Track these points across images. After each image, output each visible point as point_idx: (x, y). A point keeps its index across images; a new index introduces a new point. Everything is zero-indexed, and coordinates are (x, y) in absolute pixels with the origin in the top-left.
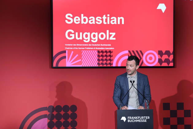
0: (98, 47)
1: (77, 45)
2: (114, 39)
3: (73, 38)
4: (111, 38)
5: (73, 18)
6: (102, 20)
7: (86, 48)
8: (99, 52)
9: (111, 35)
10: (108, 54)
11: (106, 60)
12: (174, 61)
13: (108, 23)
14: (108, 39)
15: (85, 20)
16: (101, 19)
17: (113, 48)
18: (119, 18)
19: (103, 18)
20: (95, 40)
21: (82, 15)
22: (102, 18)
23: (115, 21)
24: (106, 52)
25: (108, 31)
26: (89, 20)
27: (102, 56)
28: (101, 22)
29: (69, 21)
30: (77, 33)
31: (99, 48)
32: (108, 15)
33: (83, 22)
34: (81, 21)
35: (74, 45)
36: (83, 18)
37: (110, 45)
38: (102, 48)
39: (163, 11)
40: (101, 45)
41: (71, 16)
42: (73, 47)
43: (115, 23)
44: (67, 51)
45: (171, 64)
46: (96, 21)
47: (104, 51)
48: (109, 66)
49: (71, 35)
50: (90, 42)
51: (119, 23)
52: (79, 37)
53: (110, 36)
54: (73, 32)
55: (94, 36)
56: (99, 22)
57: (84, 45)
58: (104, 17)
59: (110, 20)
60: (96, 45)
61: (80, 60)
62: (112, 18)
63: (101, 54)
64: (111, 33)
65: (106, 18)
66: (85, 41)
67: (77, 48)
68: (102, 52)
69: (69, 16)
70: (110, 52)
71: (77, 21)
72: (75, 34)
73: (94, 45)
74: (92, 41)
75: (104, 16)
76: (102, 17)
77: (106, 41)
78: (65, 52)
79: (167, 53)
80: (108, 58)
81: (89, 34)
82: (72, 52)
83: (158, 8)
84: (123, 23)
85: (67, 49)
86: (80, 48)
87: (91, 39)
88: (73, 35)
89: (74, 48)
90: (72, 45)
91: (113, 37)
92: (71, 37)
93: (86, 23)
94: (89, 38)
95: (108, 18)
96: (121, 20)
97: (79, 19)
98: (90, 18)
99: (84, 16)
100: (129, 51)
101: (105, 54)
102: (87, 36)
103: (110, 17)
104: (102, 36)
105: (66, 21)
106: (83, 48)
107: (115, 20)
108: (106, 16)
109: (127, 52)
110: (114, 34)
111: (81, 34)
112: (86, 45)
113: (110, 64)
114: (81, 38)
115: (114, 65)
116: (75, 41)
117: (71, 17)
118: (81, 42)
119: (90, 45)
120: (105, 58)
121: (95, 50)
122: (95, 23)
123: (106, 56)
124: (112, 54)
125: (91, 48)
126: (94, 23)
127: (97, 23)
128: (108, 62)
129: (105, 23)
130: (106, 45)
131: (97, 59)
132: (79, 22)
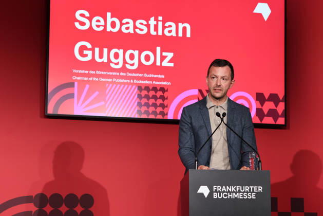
0: (138, 78)
1: (98, 72)
2: (172, 65)
3: (89, 58)
4: (165, 63)
5: (90, 19)
6: (148, 26)
7: (114, 80)
8: (140, 88)
9: (166, 57)
10: (159, 94)
11: (155, 105)
12: (286, 114)
13: (160, 33)
14: (158, 64)
15: (113, 25)
16: (145, 25)
17: (169, 83)
18: (181, 26)
19: (150, 22)
20: (132, 65)
21: (109, 14)
22: (148, 23)
23: (172, 30)
24: (155, 89)
25: (158, 49)
26: (122, 24)
27: (147, 97)
28: (145, 30)
29: (83, 24)
30: (97, 50)
31: (141, 82)
32: (160, 18)
33: (109, 29)
34: (105, 26)
35: (91, 72)
36: (109, 20)
37: (163, 76)
38: (147, 82)
39: (266, 17)
40: (146, 75)
41: (87, 14)
42: (89, 75)
43: (174, 34)
44: (76, 84)
46: (135, 27)
47: (151, 88)
48: (159, 117)
49: (85, 52)
50: (124, 69)
51: (180, 35)
52: (101, 56)
53: (163, 58)
54: (89, 46)
55: (132, 57)
56: (142, 30)
57: (110, 73)
58: (152, 22)
59: (164, 28)
60: (134, 75)
61: (103, 103)
62: (167, 24)
63: (144, 93)
64: (164, 54)
65: (155, 23)
66: (112, 65)
67: (97, 79)
68: (147, 88)
69: (82, 15)
70: (163, 89)
71: (98, 26)
72: (93, 50)
73: (130, 74)
74: (128, 66)
75: (152, 19)
76: (148, 20)
77: (154, 68)
78: (72, 85)
80: (159, 102)
81: (121, 52)
82: (87, 86)
83: (256, 11)
84: (188, 35)
85: (76, 80)
86: (103, 80)
87: (125, 62)
88: (89, 53)
89: (91, 79)
90: (87, 72)
91: (170, 61)
92: (86, 55)
93: (116, 30)
94: (120, 60)
95: (160, 24)
96: (184, 29)
97: (102, 23)
98: (124, 21)
99: (112, 17)
100: (200, 91)
101: (152, 93)
102: (116, 56)
103: (164, 22)
104: (147, 58)
105: (77, 24)
106: (109, 80)
107: (174, 28)
108: (156, 20)
109: (195, 92)
110: (170, 55)
111: (105, 50)
112: (114, 73)
113: (163, 113)
114: (105, 59)
115: (170, 116)
116: (92, 64)
117: (87, 18)
118: (106, 66)
119: (122, 74)
120: (152, 101)
121: (133, 84)
122: (134, 31)
123: (155, 97)
124: (166, 95)
125: (126, 81)
126: (131, 31)
127: (137, 31)
128: (159, 109)
129: (153, 33)
130: (155, 76)
131: (136, 103)
132: (101, 28)
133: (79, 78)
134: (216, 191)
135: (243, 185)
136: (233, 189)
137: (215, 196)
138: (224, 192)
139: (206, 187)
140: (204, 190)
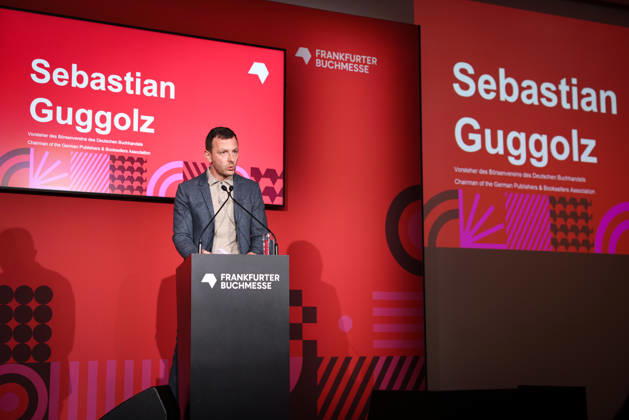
0: (111, 146)
1: (60, 137)
2: (152, 131)
3: (49, 118)
4: (144, 129)
5: (51, 71)
6: (123, 83)
7: (81, 146)
8: (113, 158)
9: (145, 121)
10: (137, 165)
11: (131, 179)
12: (284, 192)
13: (138, 92)
14: (136, 129)
15: (80, 79)
16: (120, 82)
17: (148, 153)
18: (163, 85)
19: (125, 78)
20: (104, 129)
21: (74, 66)
22: (123, 79)
23: (153, 89)
24: (131, 159)
25: (136, 111)
26: (91, 79)
27: (122, 169)
28: (120, 88)
29: (41, 76)
30: (59, 109)
31: (114, 150)
32: (138, 74)
33: (75, 83)
34: (70, 80)
35: (52, 136)
36: (75, 73)
37: (141, 145)
38: (121, 151)
39: (263, 79)
40: (120, 142)
41: (47, 65)
42: (48, 140)
43: (154, 94)
44: (32, 150)
45: (279, 201)
46: (107, 84)
47: (126, 158)
48: (137, 193)
49: (44, 111)
50: (93, 134)
51: (163, 95)
52: (64, 117)
53: (141, 123)
54: (49, 103)
55: (103, 119)
56: (115, 87)
57: (76, 138)
58: (128, 78)
59: (143, 86)
60: (106, 141)
61: (66, 175)
62: (146, 82)
63: (118, 163)
64: (143, 117)
65: (132, 79)
66: (79, 129)
67: (59, 145)
68: (122, 158)
69: (41, 65)
70: (141, 160)
71: (61, 80)
72: (54, 109)
73: (101, 141)
74: (98, 131)
75: (129, 74)
76: (123, 76)
77: (130, 135)
78: (27, 151)
79: (271, 174)
80: (136, 175)
81: (89, 113)
82: (47, 153)
83: (251, 72)
84: (172, 96)
85: (33, 146)
86: (66, 146)
87: (94, 125)
88: (50, 113)
89: (51, 144)
90: (46, 136)
91: (150, 127)
92: (45, 116)
93: (83, 85)
94: (89, 122)
95: (138, 81)
96: (168, 89)
97: (66, 76)
98: (94, 75)
99: (78, 70)
100: (186, 164)
101: (127, 164)
102: (84, 117)
103: (143, 79)
104: (122, 122)
105: (34, 77)
106: (75, 147)
107: (154, 87)
108: (133, 76)
109: (180, 164)
110: (150, 119)
111: (70, 110)
112: (81, 139)
113: (140, 189)
114: (69, 121)
115: (150, 193)
116: (53, 126)
117: (46, 69)
118: (70, 130)
119: (91, 140)
120: (127, 174)
121: (105, 152)
122: (106, 88)
123: (131, 169)
124: (144, 167)
125: (95, 149)
126: (102, 87)
127: (110, 88)
128: (136, 184)
129: (129, 91)
130: (132, 144)
131: (108, 176)
132: (65, 83)
133: (35, 143)
134: (224, 280)
135: (256, 273)
136: (245, 277)
137: (223, 286)
138: (234, 281)
139: (213, 275)
140: (210, 279)
